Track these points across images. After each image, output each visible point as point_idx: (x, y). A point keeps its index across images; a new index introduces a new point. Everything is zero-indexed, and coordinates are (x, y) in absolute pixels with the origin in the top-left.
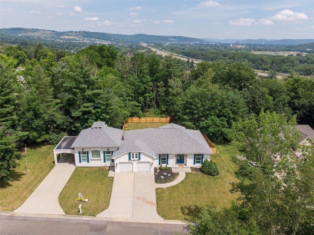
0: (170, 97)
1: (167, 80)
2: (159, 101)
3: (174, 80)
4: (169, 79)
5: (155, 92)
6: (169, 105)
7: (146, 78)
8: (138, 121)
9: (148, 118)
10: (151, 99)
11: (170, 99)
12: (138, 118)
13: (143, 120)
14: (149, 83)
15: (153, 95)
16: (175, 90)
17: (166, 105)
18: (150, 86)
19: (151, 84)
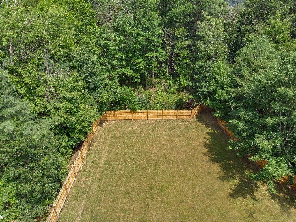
0: (201, 62)
1: (194, 22)
2: (176, 67)
3: (210, 23)
4: (199, 22)
5: (169, 49)
6: (199, 82)
7: (150, 18)
8: (130, 118)
9: (152, 111)
10: (160, 63)
11: (201, 67)
12: (128, 111)
13: (140, 115)
14: (155, 30)
15: (164, 54)
16: (211, 47)
17: (193, 79)
18: (159, 37)
19: (160, 31)
